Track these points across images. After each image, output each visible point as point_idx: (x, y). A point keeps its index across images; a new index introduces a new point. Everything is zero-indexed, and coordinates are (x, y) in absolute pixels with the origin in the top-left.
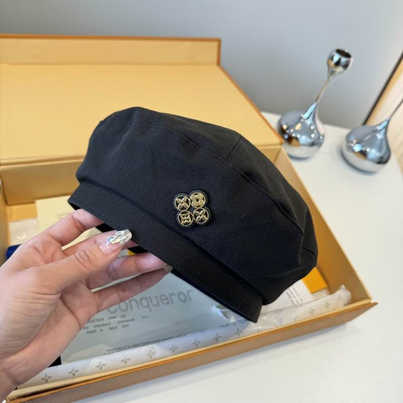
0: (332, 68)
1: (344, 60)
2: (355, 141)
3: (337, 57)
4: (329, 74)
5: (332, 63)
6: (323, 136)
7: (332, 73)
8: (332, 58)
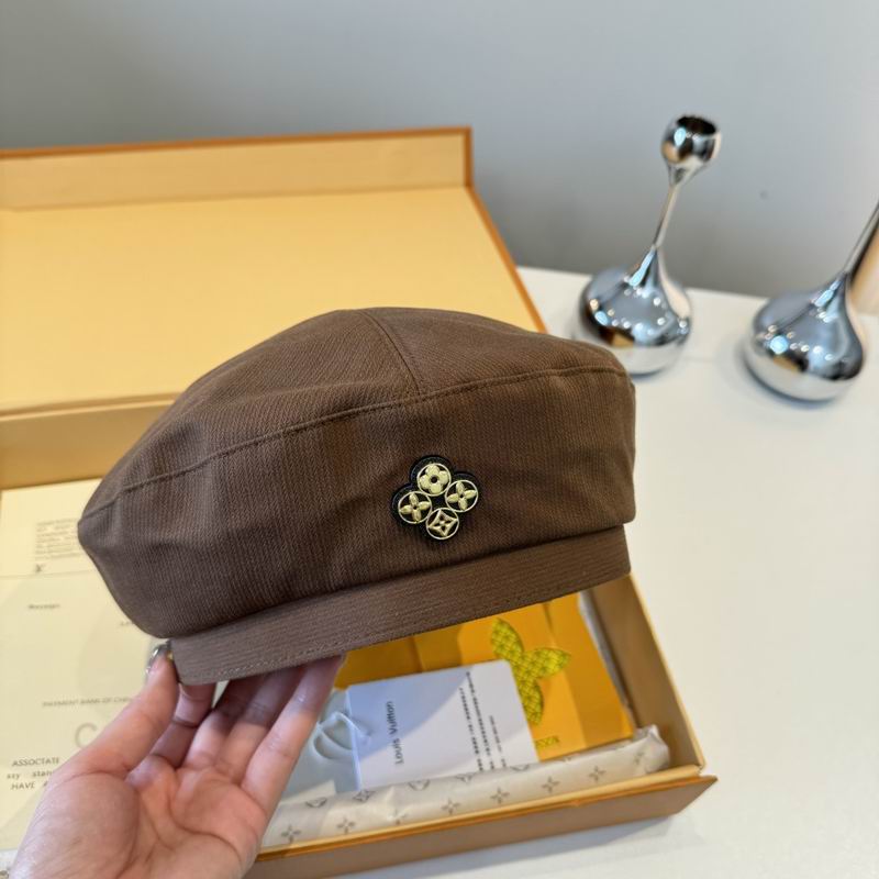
0: (675, 163)
1: (698, 140)
2: (772, 329)
3: (681, 135)
4: (673, 180)
5: (673, 151)
6: (688, 321)
7: (679, 174)
8: (670, 139)
